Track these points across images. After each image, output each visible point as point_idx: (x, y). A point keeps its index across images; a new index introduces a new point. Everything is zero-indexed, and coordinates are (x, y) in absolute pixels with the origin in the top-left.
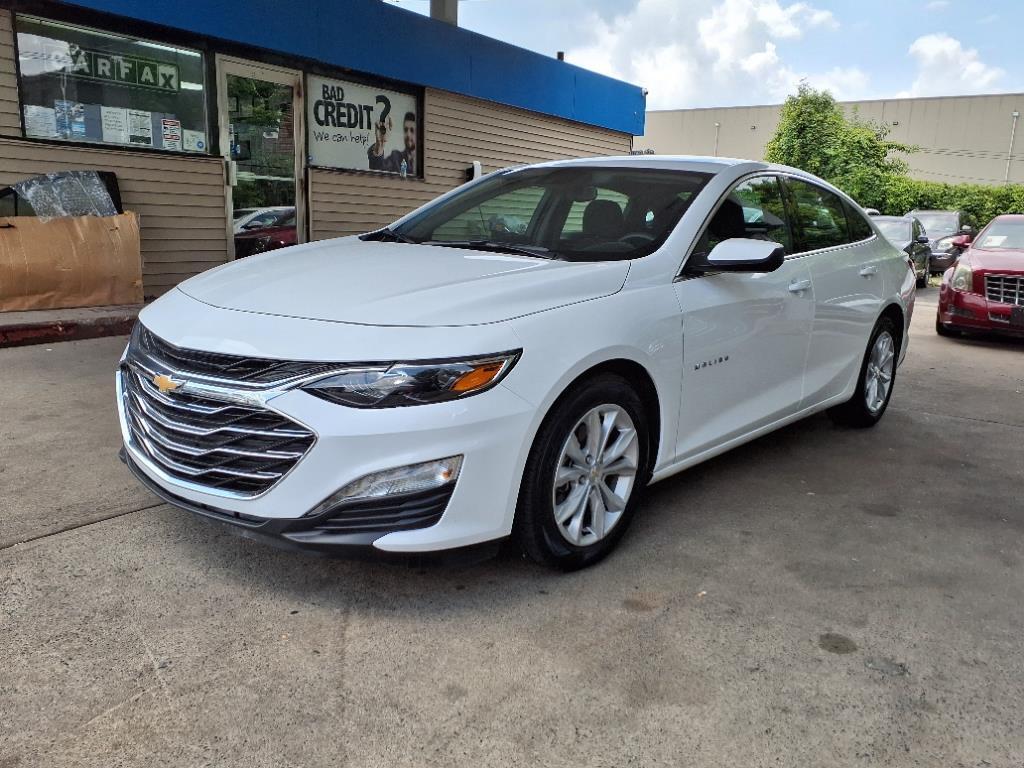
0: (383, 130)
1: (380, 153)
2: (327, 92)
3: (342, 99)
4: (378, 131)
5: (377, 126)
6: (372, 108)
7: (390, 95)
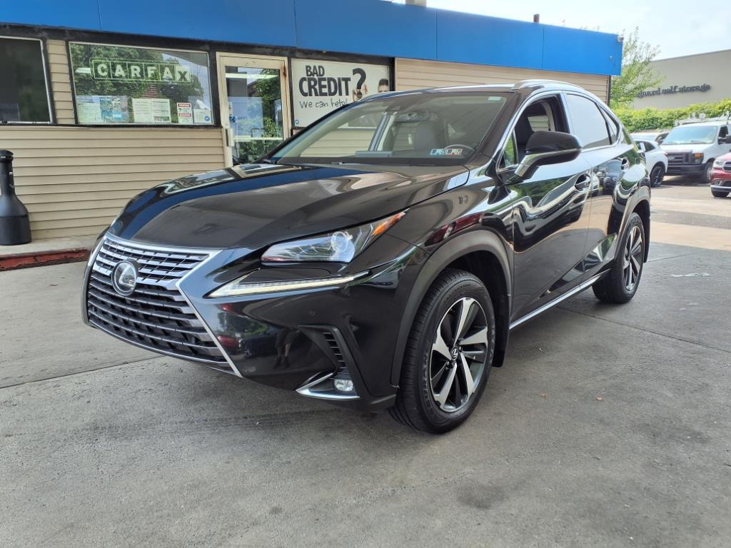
0: (359, 94)
2: (309, 71)
3: (323, 75)
4: (355, 97)
5: (354, 93)
6: (349, 79)
7: (366, 67)
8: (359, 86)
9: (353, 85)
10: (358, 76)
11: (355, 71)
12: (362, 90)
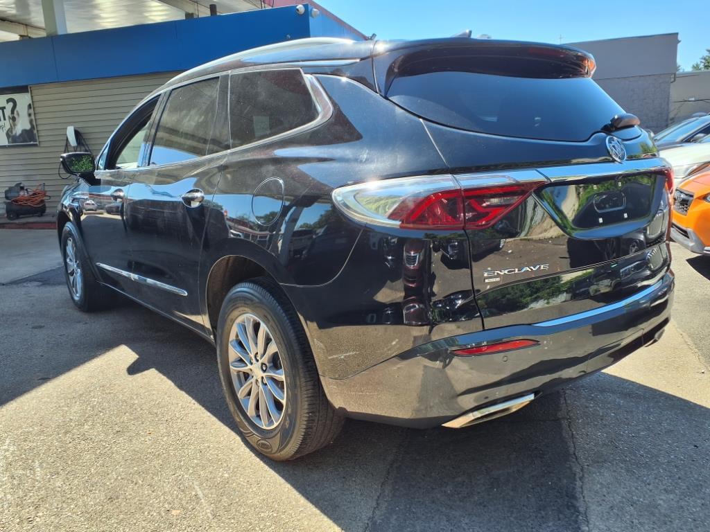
0: (14, 119)
1: (14, 133)
4: (11, 121)
5: (9, 117)
6: (4, 108)
7: (15, 96)
8: (13, 112)
9: (8, 112)
10: (11, 104)
11: (8, 101)
12: (15, 115)
